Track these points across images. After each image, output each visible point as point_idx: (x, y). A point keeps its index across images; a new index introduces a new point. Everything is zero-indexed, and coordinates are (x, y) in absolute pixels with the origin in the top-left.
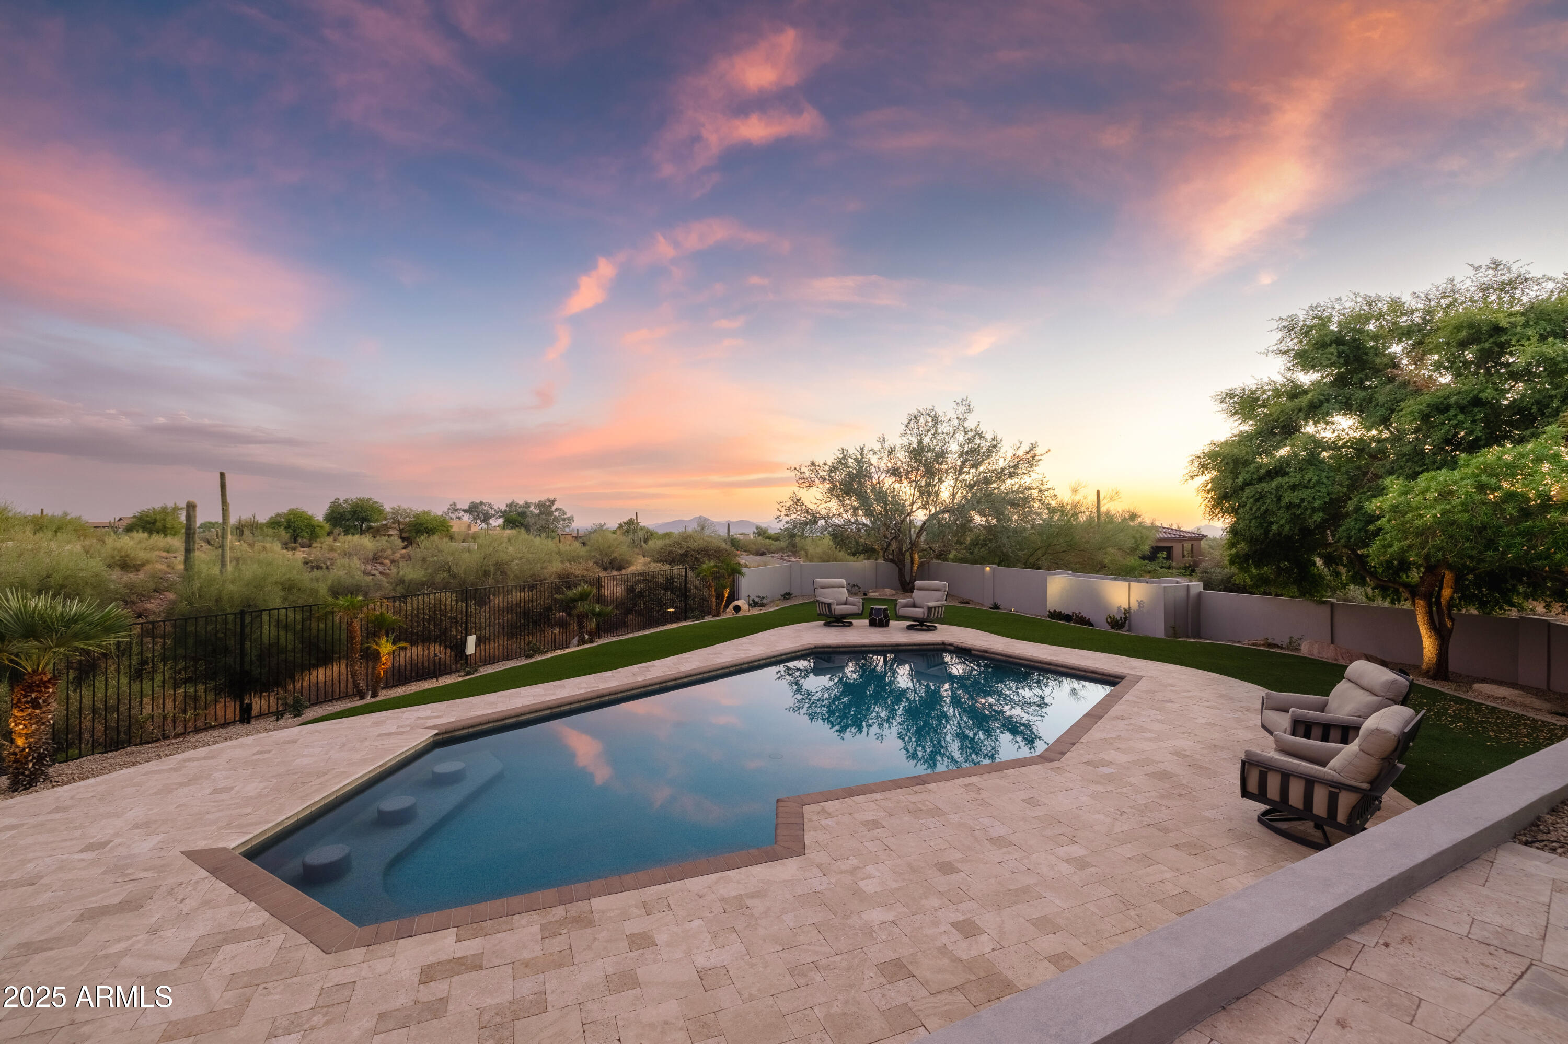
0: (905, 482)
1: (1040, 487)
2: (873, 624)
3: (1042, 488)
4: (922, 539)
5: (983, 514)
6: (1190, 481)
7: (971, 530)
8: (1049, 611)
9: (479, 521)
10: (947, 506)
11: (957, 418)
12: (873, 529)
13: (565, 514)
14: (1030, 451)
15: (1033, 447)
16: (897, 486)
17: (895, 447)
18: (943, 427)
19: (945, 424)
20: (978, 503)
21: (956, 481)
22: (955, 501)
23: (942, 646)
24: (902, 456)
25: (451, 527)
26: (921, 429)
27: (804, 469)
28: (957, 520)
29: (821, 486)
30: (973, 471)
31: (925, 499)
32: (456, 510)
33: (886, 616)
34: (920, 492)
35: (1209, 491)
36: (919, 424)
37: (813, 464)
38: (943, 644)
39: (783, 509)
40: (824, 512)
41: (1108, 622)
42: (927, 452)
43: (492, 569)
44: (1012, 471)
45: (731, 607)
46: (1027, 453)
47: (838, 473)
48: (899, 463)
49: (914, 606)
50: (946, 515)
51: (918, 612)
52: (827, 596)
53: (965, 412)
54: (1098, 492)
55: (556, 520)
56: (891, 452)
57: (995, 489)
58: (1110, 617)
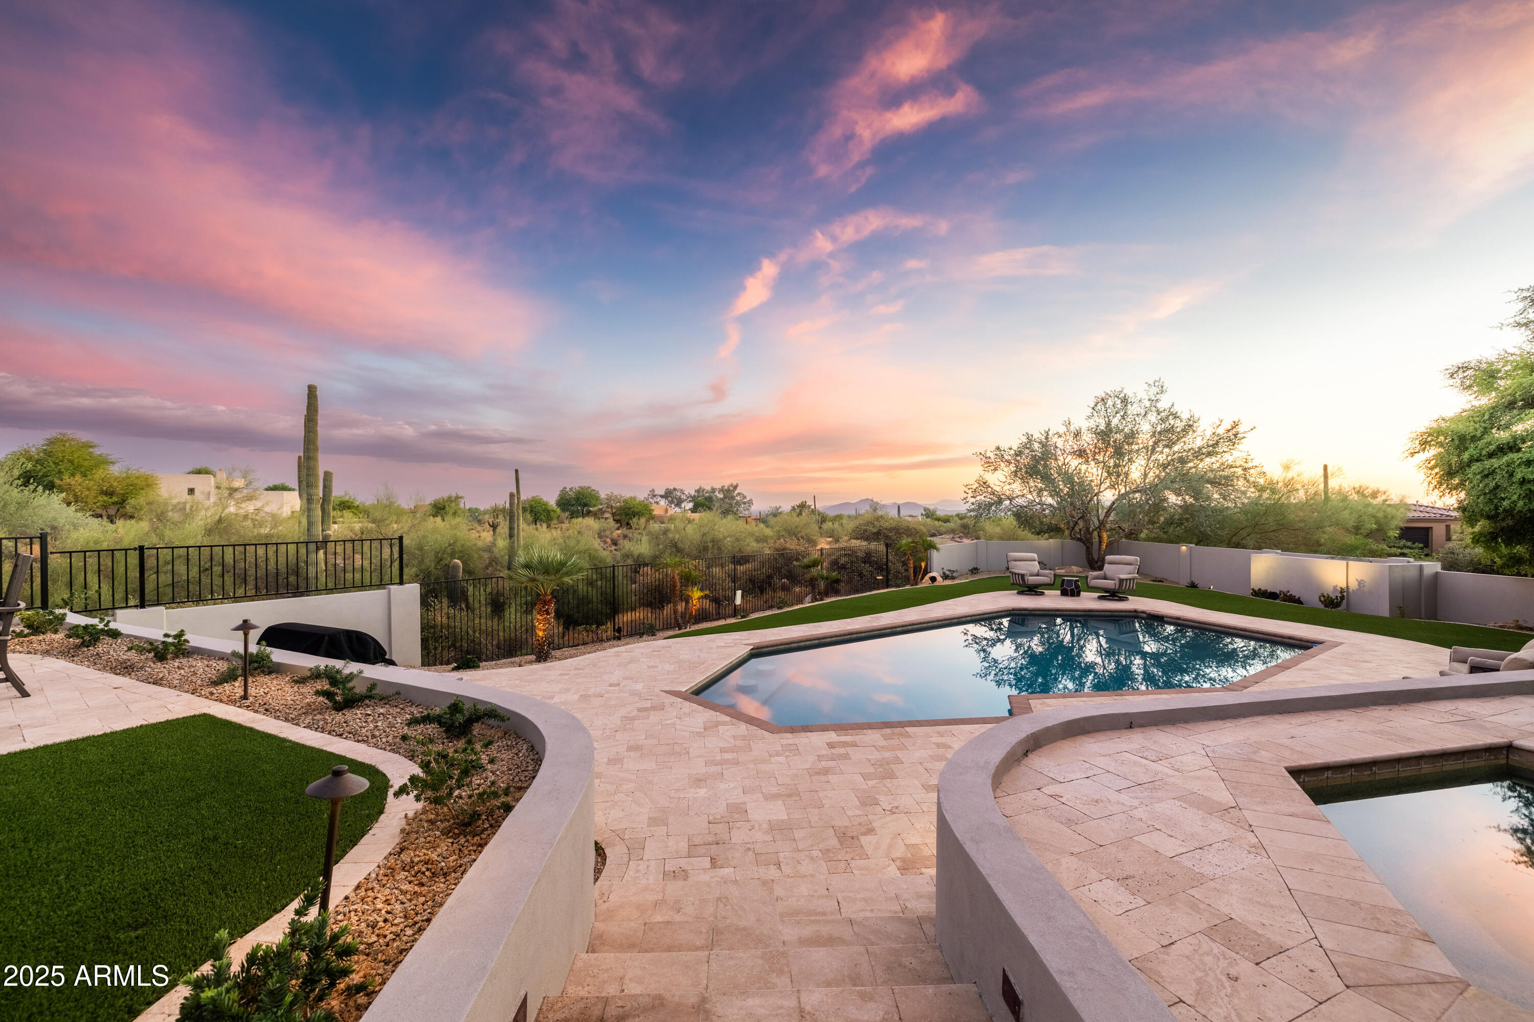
0: (1092, 463)
1: (1245, 464)
2: (1064, 593)
3: (1246, 465)
4: (1111, 518)
5: (1178, 494)
6: (1410, 458)
7: (1165, 509)
8: (1253, 590)
9: (673, 506)
10: (1138, 486)
11: (1149, 400)
12: (1059, 509)
13: (745, 497)
14: (1232, 429)
15: (1235, 425)
16: (1084, 467)
17: (1080, 429)
18: (1133, 408)
19: (1135, 405)
20: (1172, 482)
21: (1148, 461)
22: (1147, 481)
23: (1134, 614)
24: (1088, 439)
25: (653, 510)
26: (1109, 411)
27: (989, 454)
28: (1149, 499)
29: (1006, 469)
30: (1166, 450)
31: (1114, 480)
32: (655, 496)
33: (1077, 587)
34: (1108, 472)
35: (1432, 469)
36: (1107, 406)
37: (998, 448)
38: (1135, 611)
39: (970, 491)
40: (1008, 493)
41: (1321, 601)
42: (1116, 433)
43: (710, 545)
44: (1212, 449)
45: (927, 577)
46: (1229, 431)
47: (1024, 457)
48: (1086, 445)
49: (1105, 578)
50: (1137, 495)
51: (1109, 584)
52: (1020, 568)
53: (1158, 393)
54: (1325, 467)
55: (738, 504)
56: (1077, 434)
57: (1191, 468)
58: (1324, 596)
